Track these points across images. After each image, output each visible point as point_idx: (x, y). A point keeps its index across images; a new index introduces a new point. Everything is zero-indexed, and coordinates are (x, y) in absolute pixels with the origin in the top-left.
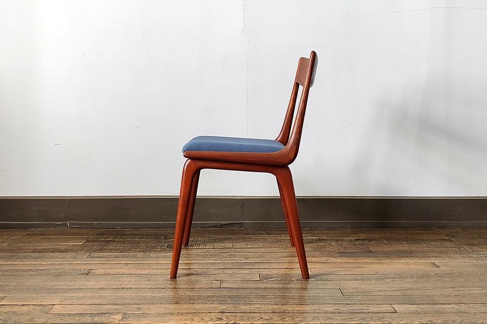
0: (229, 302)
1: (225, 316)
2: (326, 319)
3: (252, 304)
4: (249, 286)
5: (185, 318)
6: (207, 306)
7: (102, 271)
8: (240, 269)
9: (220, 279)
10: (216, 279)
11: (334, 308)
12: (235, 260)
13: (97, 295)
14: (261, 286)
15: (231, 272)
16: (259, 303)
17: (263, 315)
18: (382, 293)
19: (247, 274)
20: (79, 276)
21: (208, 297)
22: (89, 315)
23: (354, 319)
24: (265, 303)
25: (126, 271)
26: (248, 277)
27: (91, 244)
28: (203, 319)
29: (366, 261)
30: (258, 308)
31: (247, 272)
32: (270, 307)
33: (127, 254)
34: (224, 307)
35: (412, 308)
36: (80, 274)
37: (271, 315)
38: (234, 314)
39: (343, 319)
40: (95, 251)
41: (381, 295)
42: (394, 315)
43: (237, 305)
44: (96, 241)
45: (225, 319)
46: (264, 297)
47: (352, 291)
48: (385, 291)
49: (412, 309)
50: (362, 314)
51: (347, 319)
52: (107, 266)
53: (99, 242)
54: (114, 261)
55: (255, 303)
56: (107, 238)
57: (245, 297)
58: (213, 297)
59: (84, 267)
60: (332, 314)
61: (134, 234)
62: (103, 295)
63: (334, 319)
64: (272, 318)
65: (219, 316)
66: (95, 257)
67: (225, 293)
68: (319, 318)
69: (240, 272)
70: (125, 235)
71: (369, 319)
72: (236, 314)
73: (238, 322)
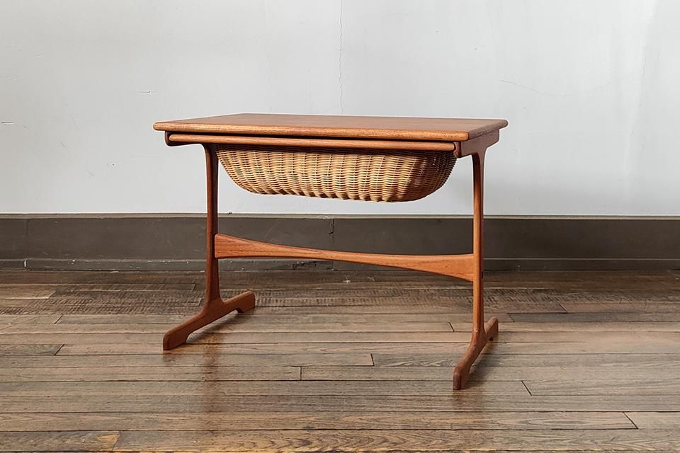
0: (320, 408)
1: (314, 435)
2: (507, 441)
3: (363, 411)
4: (355, 376)
5: (239, 440)
6: (280, 416)
7: (82, 349)
8: (335, 345)
9: (300, 362)
10: (293, 364)
11: (519, 420)
12: (324, 328)
13: (72, 394)
14: (377, 376)
15: (318, 350)
16: (377, 409)
17: (387, 434)
18: (602, 390)
19: (347, 353)
20: (40, 359)
21: (281, 397)
22: (57, 435)
23: (561, 443)
24: (389, 409)
25: (125, 347)
26: (351, 360)
27: (64, 299)
28: (273, 443)
29: (561, 329)
30: (376, 420)
31: (347, 349)
32: (399, 418)
33: (129, 316)
34: (312, 419)
35: (665, 419)
36: (42, 354)
37: (403, 434)
38: (332, 433)
39: (540, 443)
40: (70, 311)
41: (602, 395)
42: (636, 434)
43: (336, 414)
44: (72, 293)
45: (316, 442)
46: (384, 398)
47: (546, 386)
48: (607, 385)
49: (664, 422)
50: (575, 432)
51: (546, 441)
52: (91, 339)
53: (79, 295)
54: (105, 329)
55: (368, 409)
56: (92, 288)
57: (349, 398)
58: (288, 398)
59: (48, 340)
60: (517, 433)
61: (142, 281)
62: (84, 394)
63: (522, 441)
64: (405, 441)
65: (304, 435)
66: (70, 323)
67: (313, 390)
68: (495, 440)
69: (335, 350)
70: (126, 282)
71: (589, 442)
72: (336, 433)
73: (342, 449)
